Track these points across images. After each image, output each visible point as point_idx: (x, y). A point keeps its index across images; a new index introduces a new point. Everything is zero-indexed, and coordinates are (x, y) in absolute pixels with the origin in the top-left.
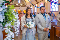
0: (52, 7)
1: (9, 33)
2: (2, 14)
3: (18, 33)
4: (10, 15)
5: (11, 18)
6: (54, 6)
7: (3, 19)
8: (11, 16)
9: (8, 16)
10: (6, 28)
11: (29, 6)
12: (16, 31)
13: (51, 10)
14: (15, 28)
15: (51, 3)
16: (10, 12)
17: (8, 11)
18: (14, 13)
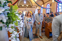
0: (58, 8)
2: (5, 14)
3: (22, 33)
5: (14, 18)
6: (61, 6)
7: (7, 20)
8: (14, 17)
9: (11, 17)
10: (10, 28)
12: (20, 30)
14: (19, 28)
15: (58, 3)
16: (13, 13)
17: (11, 12)
18: (17, 13)
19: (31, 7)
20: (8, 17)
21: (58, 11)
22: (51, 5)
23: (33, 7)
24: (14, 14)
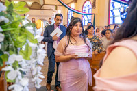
1: (17, 81)
4: (18, 31)
5: (20, 39)
6: (119, 9)
8: (20, 35)
9: (12, 35)
11: (53, 8)
13: (111, 19)
19: (40, 9)
20: (3, 35)
21: (111, 22)
22: (94, 6)
23: (45, 7)
24: (20, 26)
